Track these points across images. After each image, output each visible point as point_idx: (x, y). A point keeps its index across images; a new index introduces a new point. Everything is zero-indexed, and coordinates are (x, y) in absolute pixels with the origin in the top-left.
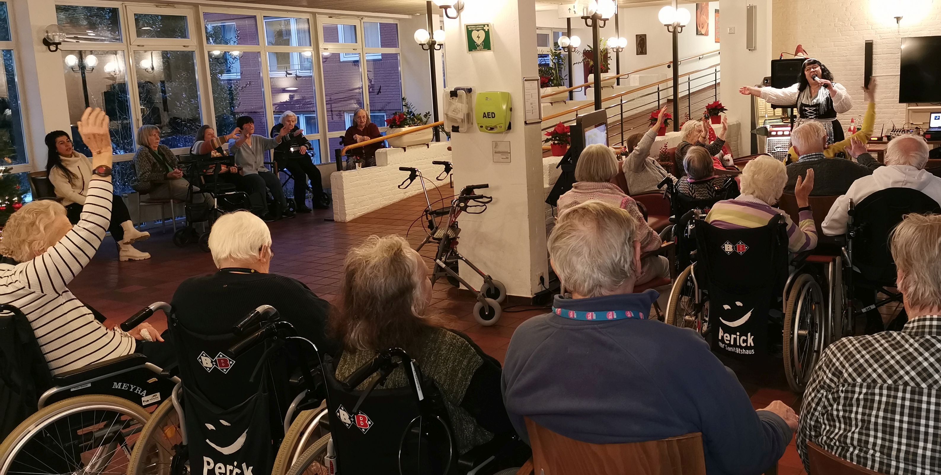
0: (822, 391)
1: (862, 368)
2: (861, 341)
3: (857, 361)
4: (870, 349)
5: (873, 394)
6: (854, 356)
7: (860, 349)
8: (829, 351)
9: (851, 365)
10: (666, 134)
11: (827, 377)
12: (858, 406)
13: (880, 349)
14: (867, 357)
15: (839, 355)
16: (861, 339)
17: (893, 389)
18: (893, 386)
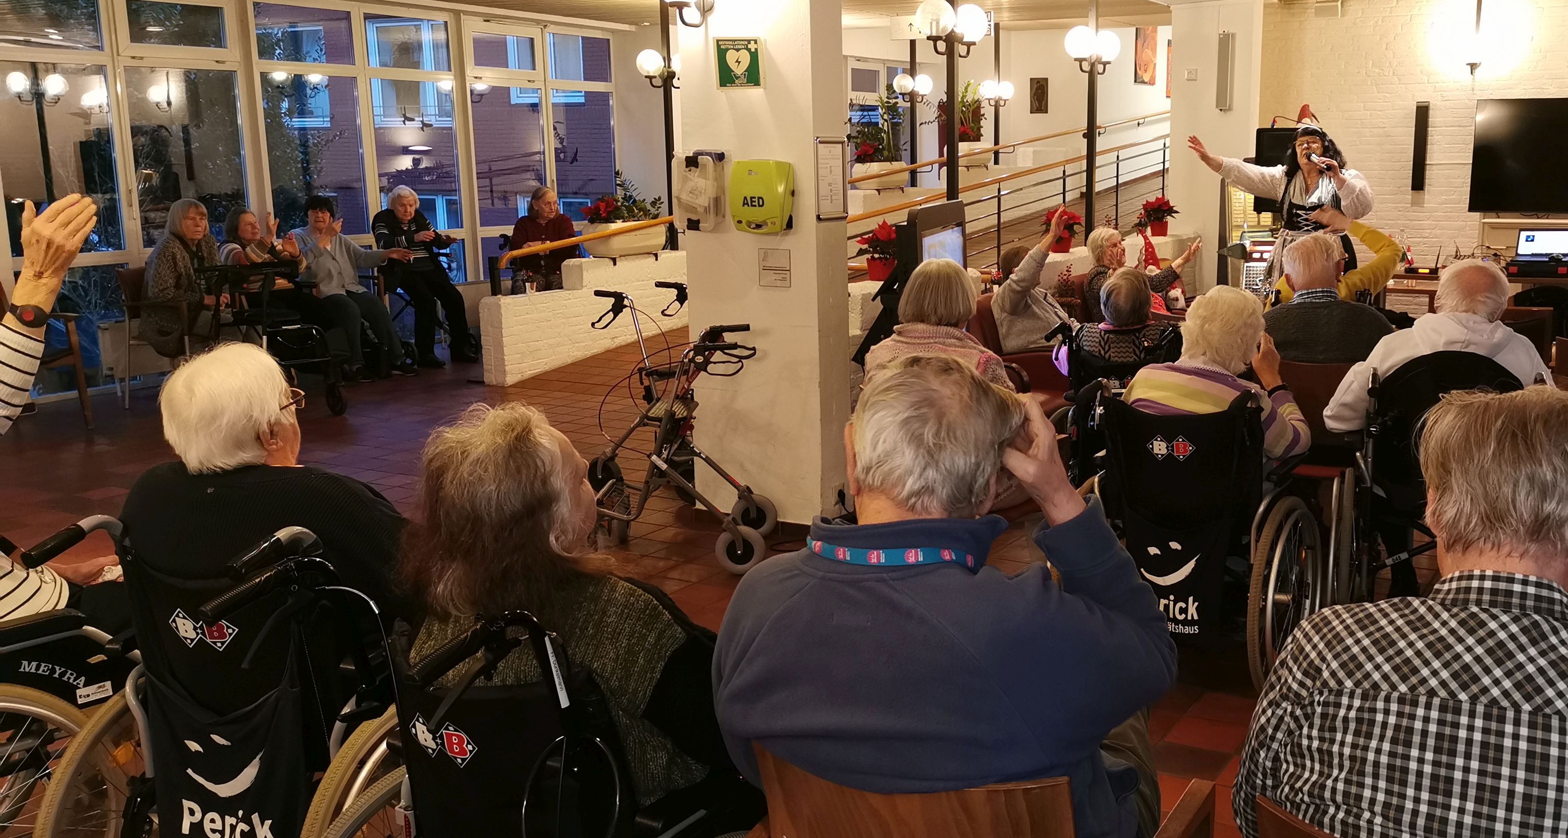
0: (1284, 705)
1: (1356, 662)
2: (1356, 614)
3: (1347, 649)
4: (1372, 628)
5: (1373, 710)
6: (1342, 640)
7: (1354, 627)
8: (1299, 633)
9: (1336, 657)
10: (1071, 250)
11: (1294, 678)
12: (1345, 732)
13: (1389, 629)
14: (1366, 642)
15: (1316, 639)
16: (1357, 610)
17: (1408, 702)
18: (1409, 697)
